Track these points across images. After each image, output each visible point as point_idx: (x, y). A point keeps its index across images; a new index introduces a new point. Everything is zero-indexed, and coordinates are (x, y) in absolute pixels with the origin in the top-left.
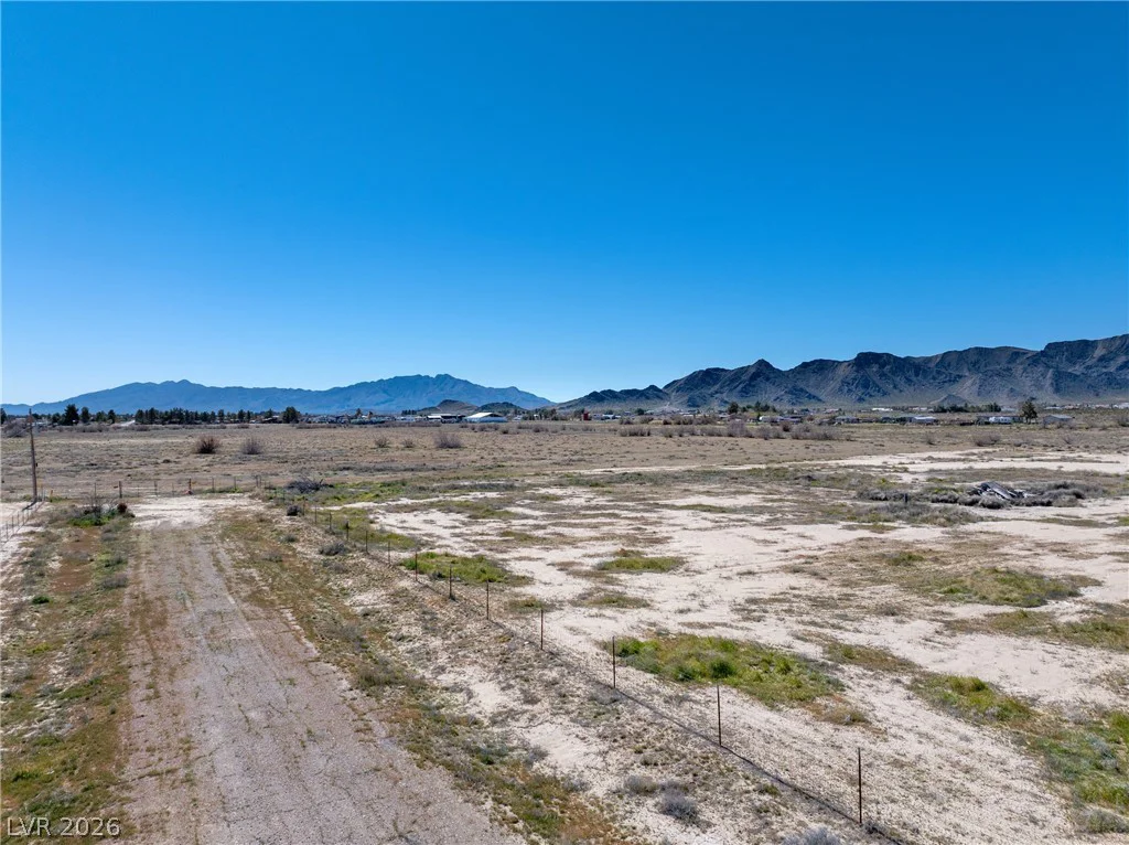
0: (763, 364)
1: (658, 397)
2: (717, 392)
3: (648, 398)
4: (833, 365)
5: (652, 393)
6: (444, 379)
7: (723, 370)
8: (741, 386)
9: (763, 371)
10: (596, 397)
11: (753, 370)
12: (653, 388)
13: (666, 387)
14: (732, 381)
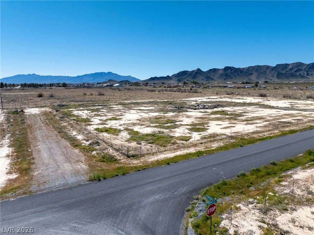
0: (199, 69)
1: (170, 79)
2: (186, 78)
3: (167, 79)
4: (218, 70)
5: (168, 78)
6: (110, 73)
7: (188, 71)
8: (192, 76)
9: (199, 71)
10: (152, 79)
11: (196, 71)
12: (168, 76)
13: (172, 76)
14: (190, 74)
